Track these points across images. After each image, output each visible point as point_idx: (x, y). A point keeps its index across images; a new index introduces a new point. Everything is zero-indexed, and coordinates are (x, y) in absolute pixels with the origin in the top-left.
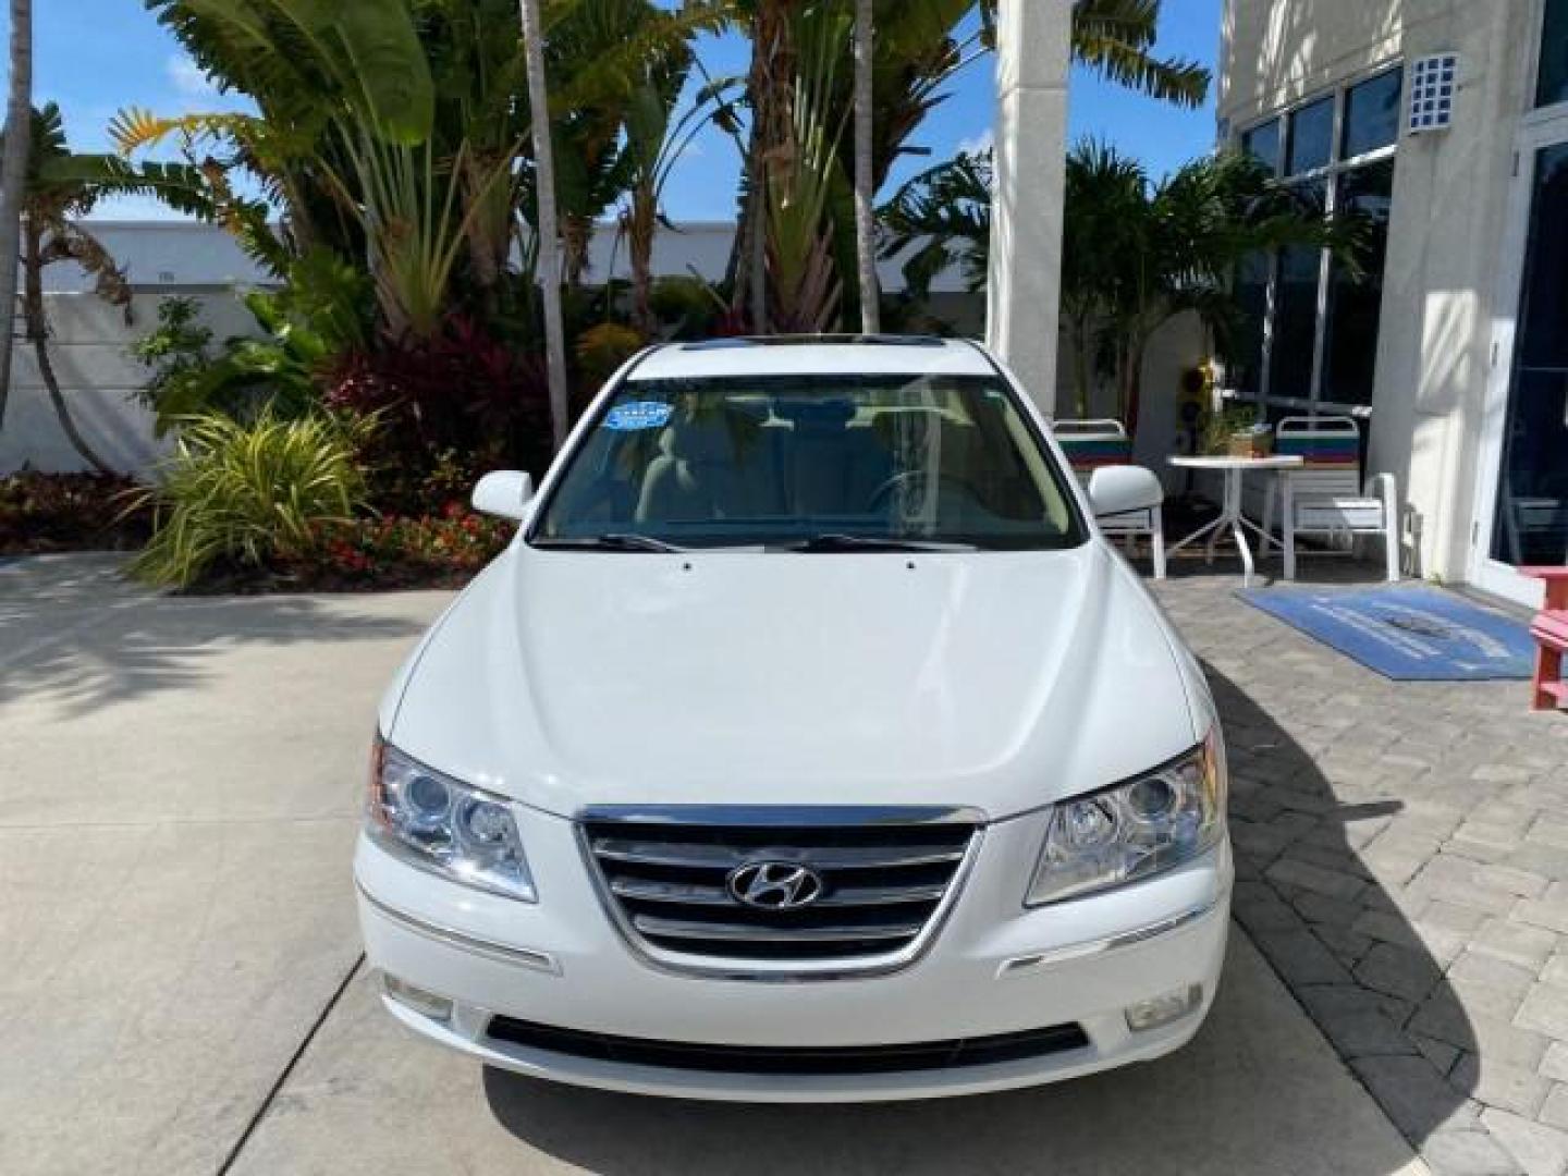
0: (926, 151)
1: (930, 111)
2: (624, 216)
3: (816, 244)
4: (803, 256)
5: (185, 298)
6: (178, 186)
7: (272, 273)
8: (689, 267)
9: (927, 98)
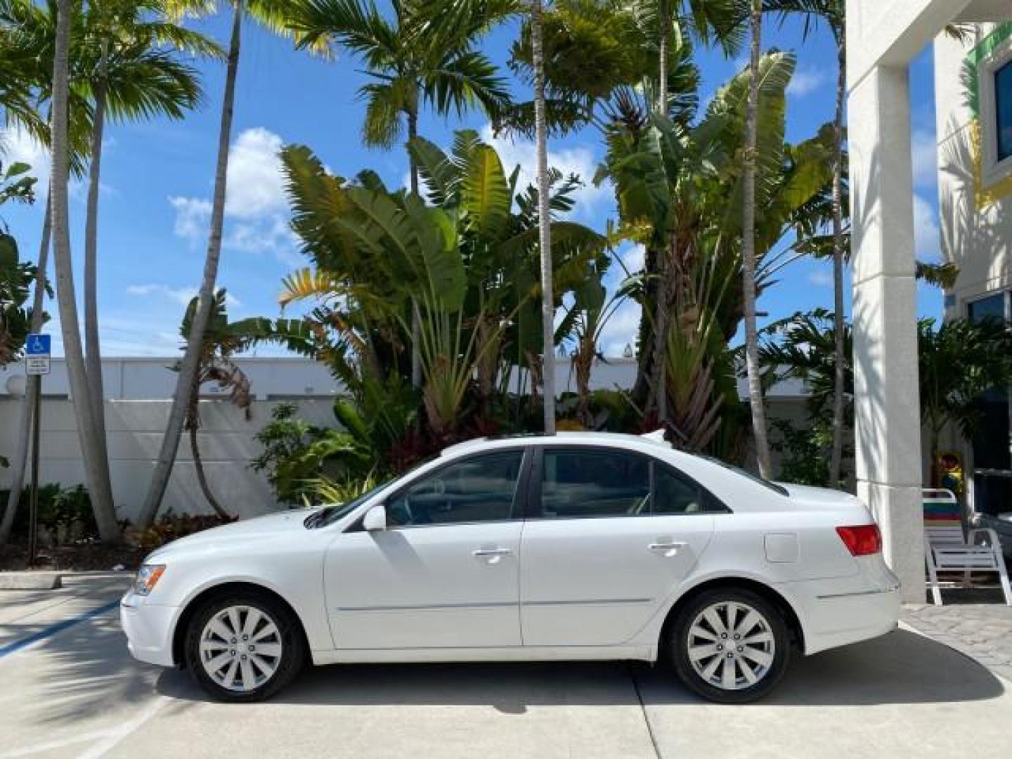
0: (765, 315)
1: (765, 291)
2: (574, 354)
3: (701, 371)
4: (691, 378)
5: (290, 403)
6: (294, 336)
7: (347, 389)
8: (616, 385)
9: (763, 283)
